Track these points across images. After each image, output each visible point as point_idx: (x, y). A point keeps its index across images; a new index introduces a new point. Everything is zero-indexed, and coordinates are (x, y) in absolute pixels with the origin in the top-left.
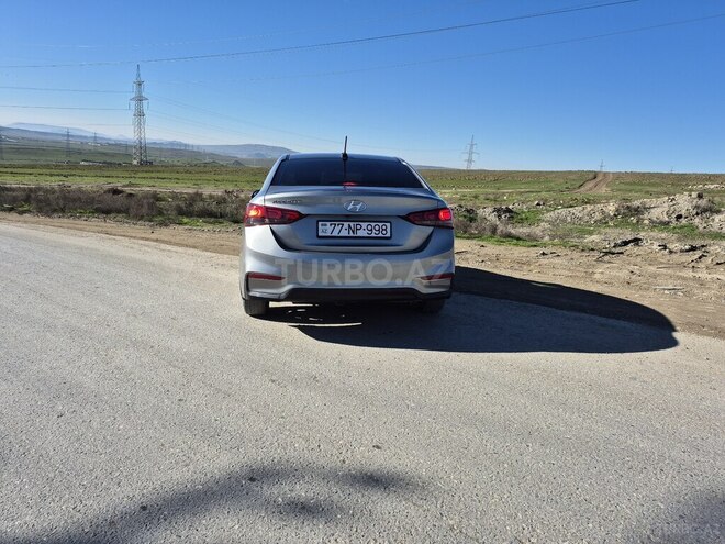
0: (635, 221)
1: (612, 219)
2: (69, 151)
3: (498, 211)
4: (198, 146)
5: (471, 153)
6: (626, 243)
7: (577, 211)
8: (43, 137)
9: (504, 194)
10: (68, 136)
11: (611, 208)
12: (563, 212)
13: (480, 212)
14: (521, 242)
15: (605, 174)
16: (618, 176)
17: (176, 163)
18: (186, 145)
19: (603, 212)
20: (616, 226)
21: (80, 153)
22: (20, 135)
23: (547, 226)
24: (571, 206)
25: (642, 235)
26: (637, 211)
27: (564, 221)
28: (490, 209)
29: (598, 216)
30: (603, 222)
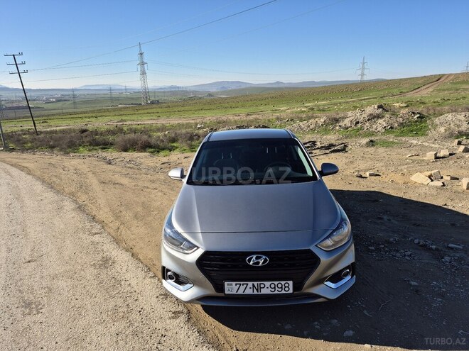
2: (112, 99)
4: (186, 88)
5: (363, 68)
8: (97, 92)
10: (111, 90)
17: (173, 99)
18: (178, 87)
21: (119, 100)
22: (86, 93)
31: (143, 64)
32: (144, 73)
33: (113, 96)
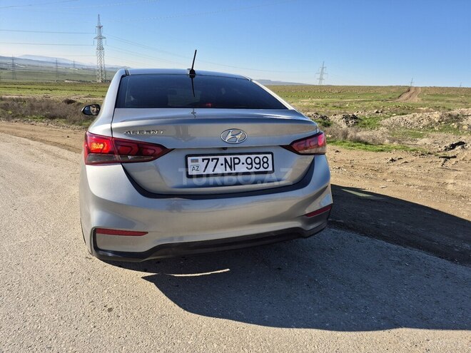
0: (456, 126)
1: (437, 124)
2: (58, 73)
3: (346, 117)
5: (322, 73)
6: (453, 146)
7: (408, 117)
9: (346, 103)
10: (57, 63)
11: (436, 116)
12: (397, 118)
13: (332, 118)
14: (368, 147)
15: (416, 88)
16: (425, 89)
19: (430, 119)
20: (441, 131)
23: (385, 130)
24: (403, 114)
25: (463, 139)
26: (457, 118)
27: (398, 126)
28: (340, 116)
29: (425, 122)
30: (430, 127)
31: (100, 38)
32: (101, 48)
33: (59, 70)
